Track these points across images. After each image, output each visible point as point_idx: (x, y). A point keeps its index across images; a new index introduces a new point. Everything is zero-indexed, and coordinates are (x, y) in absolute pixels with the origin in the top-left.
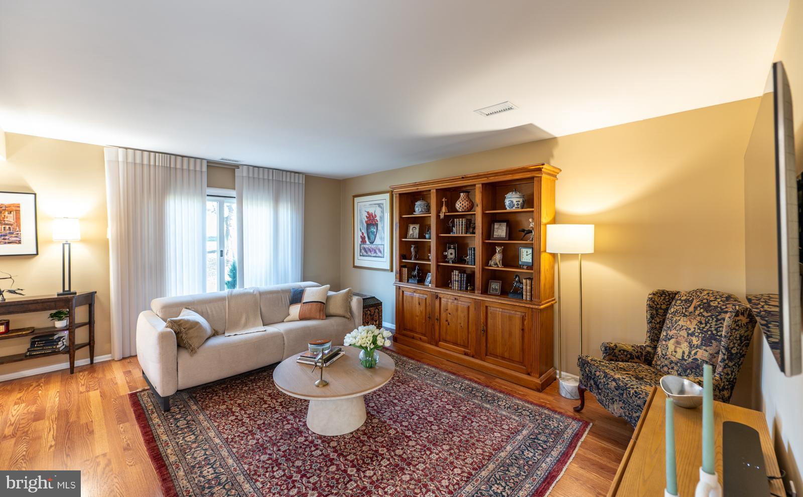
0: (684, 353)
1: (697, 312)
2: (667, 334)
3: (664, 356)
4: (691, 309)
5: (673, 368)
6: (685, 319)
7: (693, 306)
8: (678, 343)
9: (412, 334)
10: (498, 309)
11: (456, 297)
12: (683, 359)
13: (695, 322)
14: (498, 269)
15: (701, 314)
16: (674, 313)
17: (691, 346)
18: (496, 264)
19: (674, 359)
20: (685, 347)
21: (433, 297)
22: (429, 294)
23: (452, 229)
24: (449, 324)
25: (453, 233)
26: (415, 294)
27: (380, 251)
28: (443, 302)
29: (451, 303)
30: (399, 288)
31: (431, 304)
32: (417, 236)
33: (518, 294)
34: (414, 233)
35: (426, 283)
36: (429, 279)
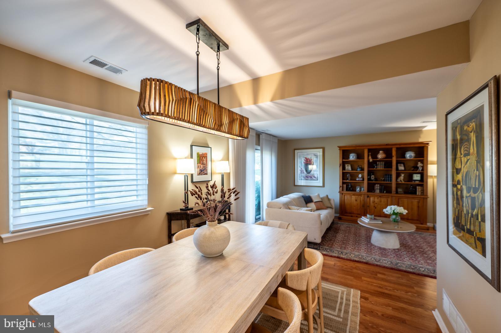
9: (351, 215)
10: (405, 199)
11: (382, 196)
14: (402, 183)
18: (401, 181)
21: (366, 197)
22: (363, 196)
23: (374, 166)
24: (376, 208)
25: (376, 168)
26: (353, 196)
27: (315, 177)
28: (372, 199)
29: (378, 199)
30: (342, 194)
31: (364, 200)
32: (351, 170)
33: (415, 193)
34: (348, 168)
35: (357, 191)
36: (358, 189)
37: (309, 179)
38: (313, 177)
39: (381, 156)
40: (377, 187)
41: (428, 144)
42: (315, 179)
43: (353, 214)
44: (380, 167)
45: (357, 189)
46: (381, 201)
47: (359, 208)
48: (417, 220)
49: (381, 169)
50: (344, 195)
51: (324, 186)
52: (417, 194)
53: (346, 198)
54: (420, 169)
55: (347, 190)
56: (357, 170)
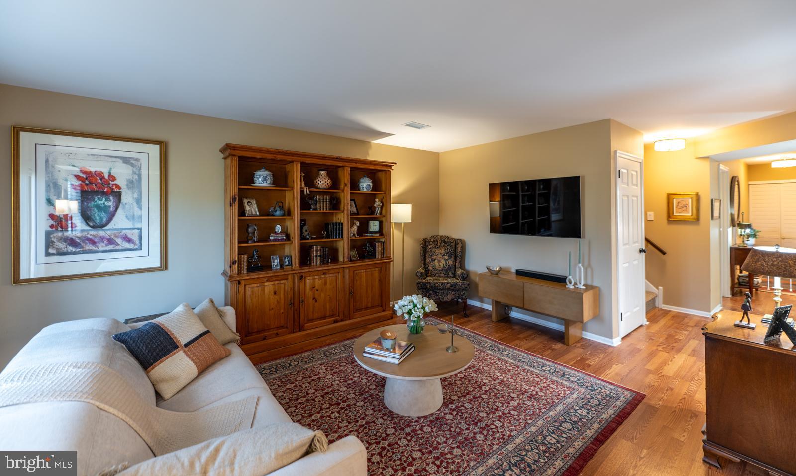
0: (443, 264)
1: (442, 246)
2: (432, 260)
3: (435, 269)
4: (439, 245)
5: (441, 273)
6: (438, 250)
7: (439, 243)
8: (439, 261)
10: (362, 271)
11: (325, 271)
12: (444, 267)
13: (443, 250)
14: (356, 238)
15: (444, 246)
16: (432, 248)
17: (445, 261)
19: (440, 269)
20: (443, 262)
21: (297, 278)
22: (290, 277)
23: (310, 205)
24: (316, 301)
25: (314, 209)
26: (266, 284)
27: (128, 240)
28: (309, 281)
29: (319, 279)
30: (239, 283)
31: (292, 289)
32: (258, 214)
33: (372, 255)
34: (252, 208)
35: (274, 267)
36: (276, 262)
37: (101, 249)
38: (119, 241)
39: (323, 181)
40: (316, 252)
41: (390, 167)
42: (127, 245)
43: (269, 329)
44: (323, 207)
45: (274, 262)
46: (325, 284)
47: (282, 311)
48: (378, 306)
49: (325, 211)
50: (245, 285)
51: (164, 265)
52: (377, 257)
53: (249, 291)
54: (378, 210)
55: (250, 270)
56: (274, 216)
